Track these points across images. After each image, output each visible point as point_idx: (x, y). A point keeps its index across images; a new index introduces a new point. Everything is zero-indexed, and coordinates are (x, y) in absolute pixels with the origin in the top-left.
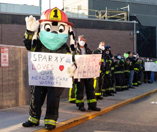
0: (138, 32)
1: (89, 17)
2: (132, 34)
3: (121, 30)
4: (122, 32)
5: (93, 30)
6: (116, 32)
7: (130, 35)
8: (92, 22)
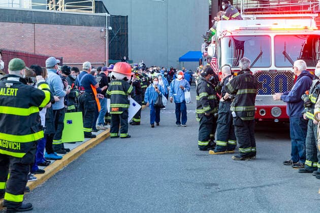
0: (110, 28)
1: (33, 7)
2: (103, 30)
3: (90, 25)
4: (91, 28)
5: (56, 26)
6: (84, 29)
7: (101, 32)
8: (54, 15)
